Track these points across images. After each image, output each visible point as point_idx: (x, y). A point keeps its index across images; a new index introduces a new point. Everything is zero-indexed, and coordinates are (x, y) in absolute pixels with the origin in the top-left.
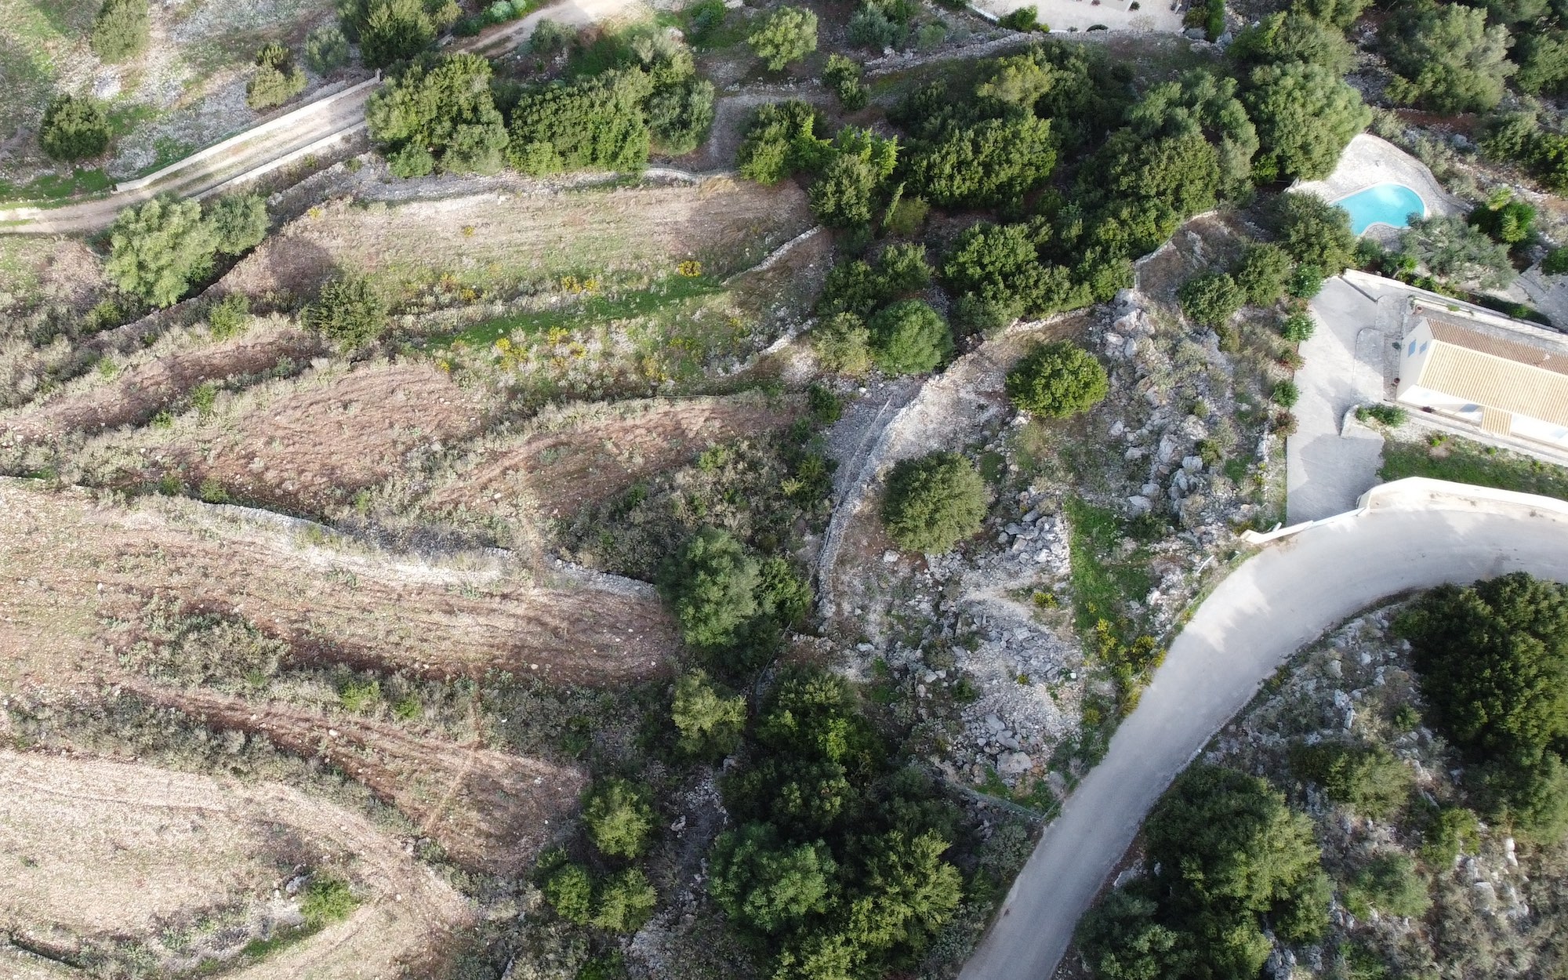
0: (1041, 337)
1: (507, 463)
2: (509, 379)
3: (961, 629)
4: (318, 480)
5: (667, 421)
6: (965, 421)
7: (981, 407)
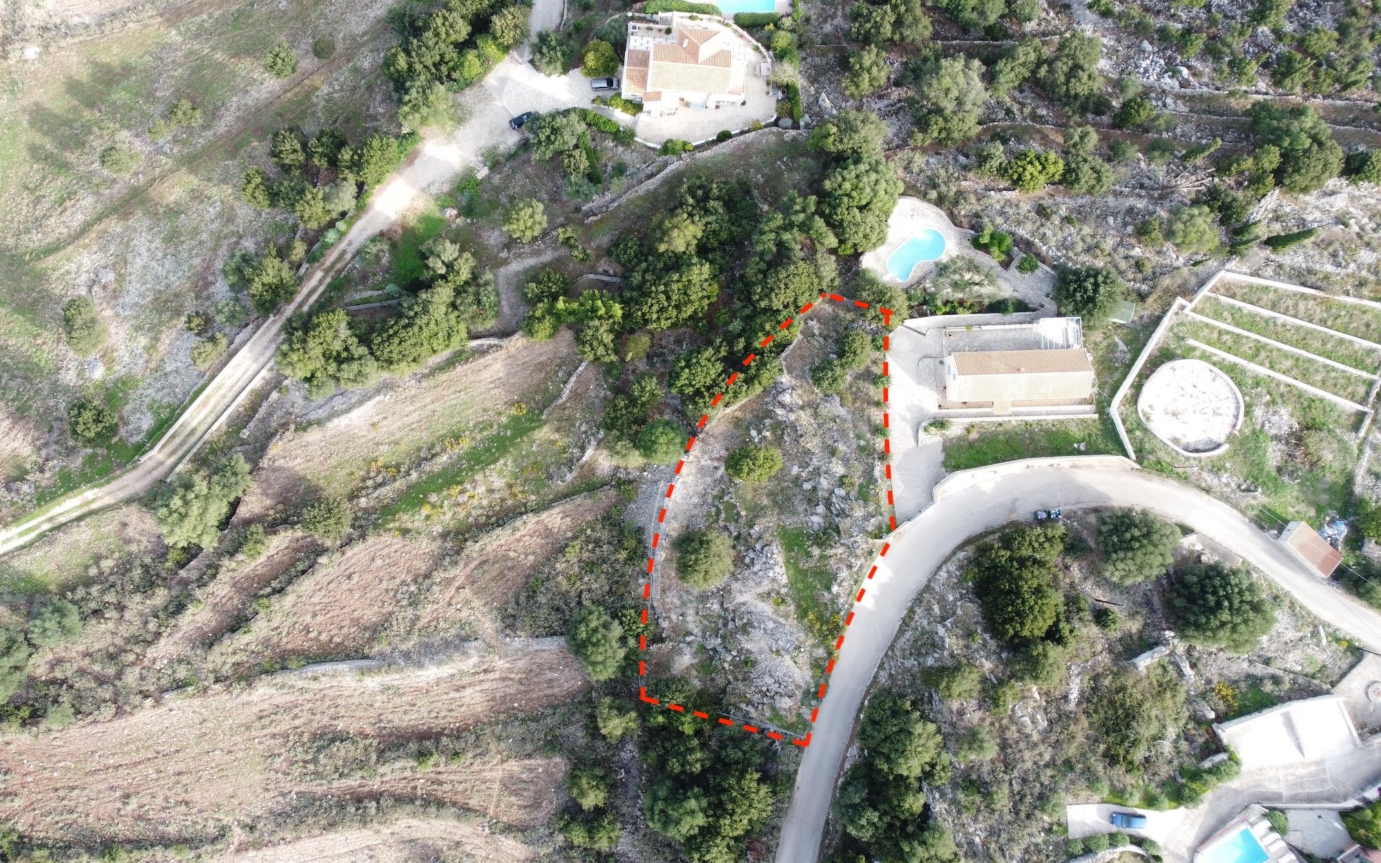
0: (738, 414)
1: (457, 584)
2: (438, 529)
3: (738, 623)
4: (352, 630)
5: (539, 527)
6: (709, 480)
7: (716, 468)
